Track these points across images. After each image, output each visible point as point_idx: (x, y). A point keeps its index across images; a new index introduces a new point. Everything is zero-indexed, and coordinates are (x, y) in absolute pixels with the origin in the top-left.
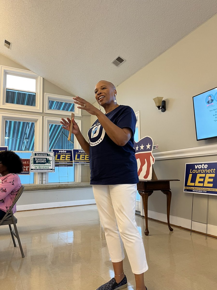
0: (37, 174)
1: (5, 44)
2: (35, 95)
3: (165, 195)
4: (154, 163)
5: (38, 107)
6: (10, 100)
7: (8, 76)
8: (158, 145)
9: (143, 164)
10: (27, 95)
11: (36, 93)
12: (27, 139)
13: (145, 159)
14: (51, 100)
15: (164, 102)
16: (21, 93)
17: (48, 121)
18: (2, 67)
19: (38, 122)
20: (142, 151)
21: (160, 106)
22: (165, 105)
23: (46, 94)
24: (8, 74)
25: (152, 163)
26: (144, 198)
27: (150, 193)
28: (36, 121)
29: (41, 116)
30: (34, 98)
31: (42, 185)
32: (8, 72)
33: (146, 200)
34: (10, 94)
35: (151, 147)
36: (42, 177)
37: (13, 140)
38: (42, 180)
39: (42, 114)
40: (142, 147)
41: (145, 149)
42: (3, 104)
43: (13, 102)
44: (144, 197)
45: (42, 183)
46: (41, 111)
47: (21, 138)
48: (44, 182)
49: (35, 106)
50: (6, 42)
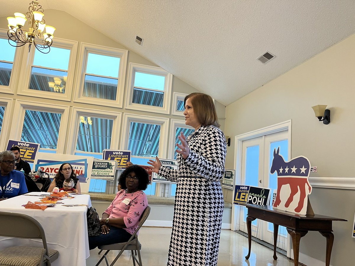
0: (159, 184)
1: (136, 40)
2: (163, 94)
3: (325, 239)
4: (310, 194)
5: (166, 108)
6: (136, 100)
7: (137, 73)
8: (316, 167)
9: (294, 192)
10: (155, 94)
11: (164, 92)
12: (150, 141)
13: (298, 186)
14: (179, 100)
15: (328, 112)
16: (148, 92)
17: (175, 124)
18: (131, 64)
19: (164, 125)
20: (294, 174)
21: (322, 117)
22: (329, 115)
23: (175, 93)
24: (136, 72)
25: (308, 193)
26: (295, 240)
27: (303, 233)
28: (162, 123)
29: (168, 118)
30: (161, 98)
31: (164, 198)
32: (137, 69)
33: (297, 242)
34: (137, 93)
35: (307, 171)
36: (165, 189)
37: (135, 142)
38: (164, 193)
39: (170, 116)
40: (294, 170)
41: (298, 173)
42: (129, 105)
43: (138, 102)
44: (295, 237)
45: (164, 196)
46: (169, 113)
47: (143, 140)
48: (166, 195)
49: (162, 107)
50: (138, 38)
